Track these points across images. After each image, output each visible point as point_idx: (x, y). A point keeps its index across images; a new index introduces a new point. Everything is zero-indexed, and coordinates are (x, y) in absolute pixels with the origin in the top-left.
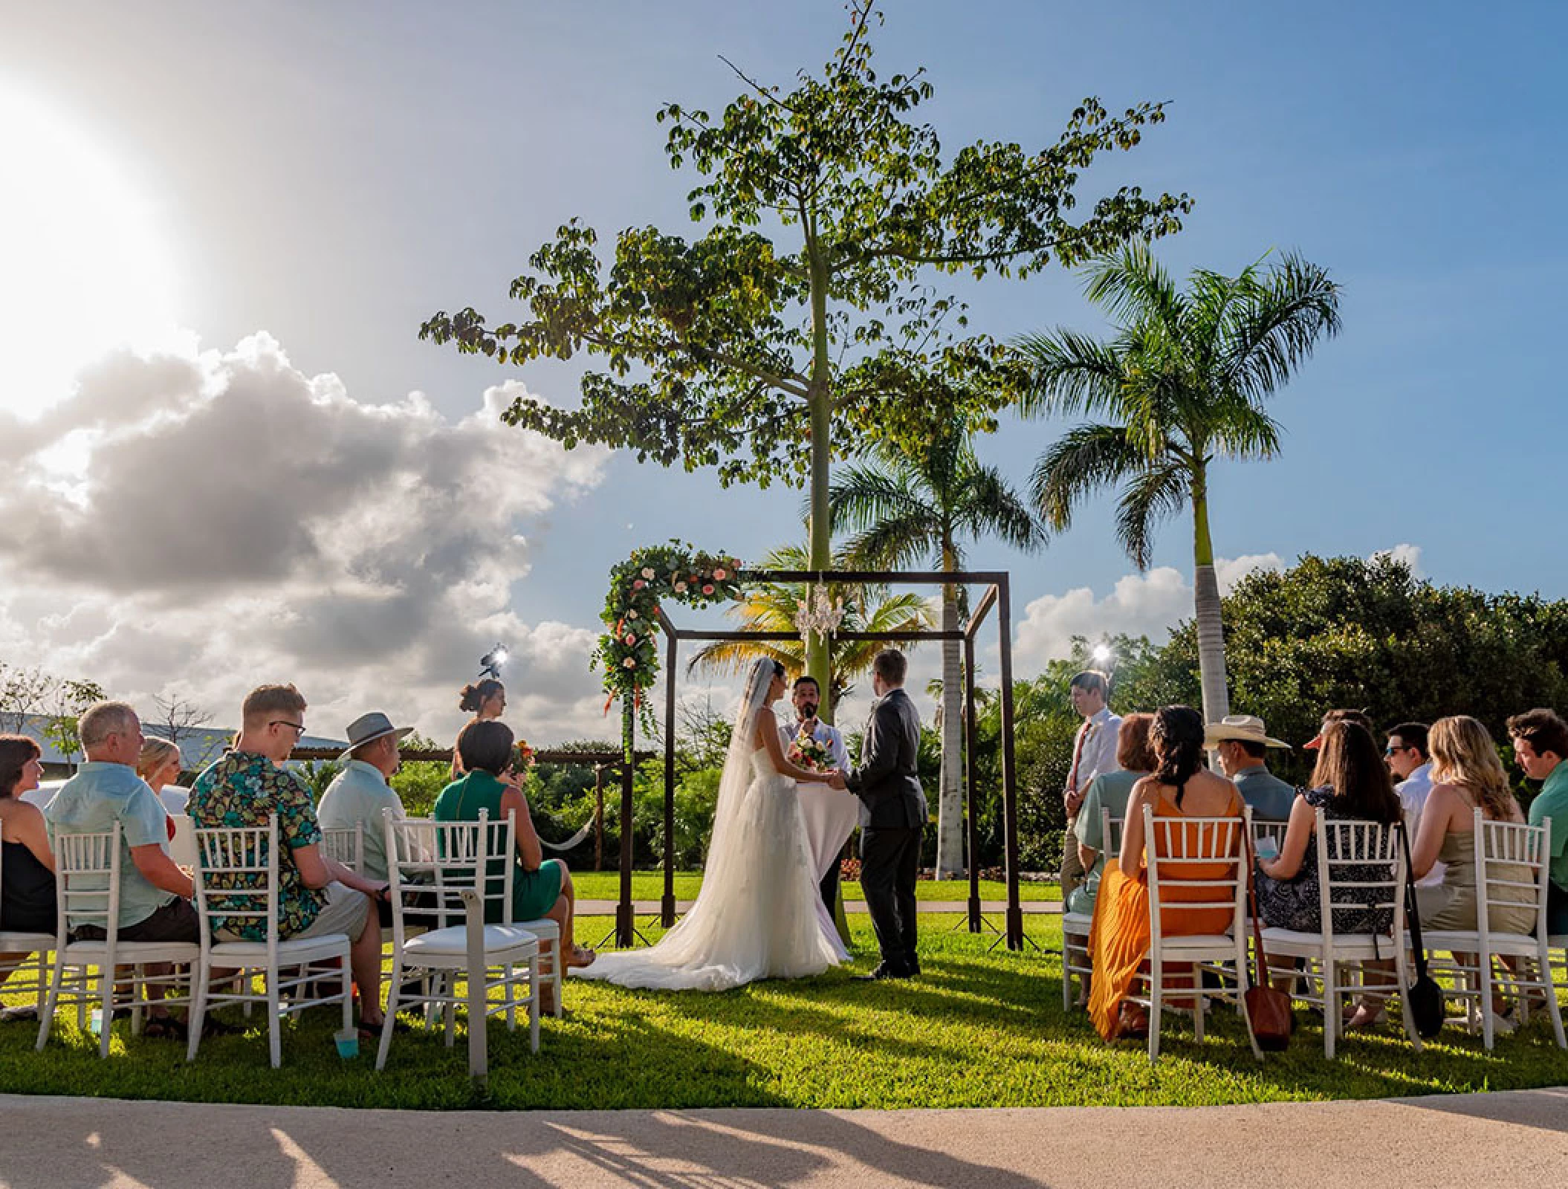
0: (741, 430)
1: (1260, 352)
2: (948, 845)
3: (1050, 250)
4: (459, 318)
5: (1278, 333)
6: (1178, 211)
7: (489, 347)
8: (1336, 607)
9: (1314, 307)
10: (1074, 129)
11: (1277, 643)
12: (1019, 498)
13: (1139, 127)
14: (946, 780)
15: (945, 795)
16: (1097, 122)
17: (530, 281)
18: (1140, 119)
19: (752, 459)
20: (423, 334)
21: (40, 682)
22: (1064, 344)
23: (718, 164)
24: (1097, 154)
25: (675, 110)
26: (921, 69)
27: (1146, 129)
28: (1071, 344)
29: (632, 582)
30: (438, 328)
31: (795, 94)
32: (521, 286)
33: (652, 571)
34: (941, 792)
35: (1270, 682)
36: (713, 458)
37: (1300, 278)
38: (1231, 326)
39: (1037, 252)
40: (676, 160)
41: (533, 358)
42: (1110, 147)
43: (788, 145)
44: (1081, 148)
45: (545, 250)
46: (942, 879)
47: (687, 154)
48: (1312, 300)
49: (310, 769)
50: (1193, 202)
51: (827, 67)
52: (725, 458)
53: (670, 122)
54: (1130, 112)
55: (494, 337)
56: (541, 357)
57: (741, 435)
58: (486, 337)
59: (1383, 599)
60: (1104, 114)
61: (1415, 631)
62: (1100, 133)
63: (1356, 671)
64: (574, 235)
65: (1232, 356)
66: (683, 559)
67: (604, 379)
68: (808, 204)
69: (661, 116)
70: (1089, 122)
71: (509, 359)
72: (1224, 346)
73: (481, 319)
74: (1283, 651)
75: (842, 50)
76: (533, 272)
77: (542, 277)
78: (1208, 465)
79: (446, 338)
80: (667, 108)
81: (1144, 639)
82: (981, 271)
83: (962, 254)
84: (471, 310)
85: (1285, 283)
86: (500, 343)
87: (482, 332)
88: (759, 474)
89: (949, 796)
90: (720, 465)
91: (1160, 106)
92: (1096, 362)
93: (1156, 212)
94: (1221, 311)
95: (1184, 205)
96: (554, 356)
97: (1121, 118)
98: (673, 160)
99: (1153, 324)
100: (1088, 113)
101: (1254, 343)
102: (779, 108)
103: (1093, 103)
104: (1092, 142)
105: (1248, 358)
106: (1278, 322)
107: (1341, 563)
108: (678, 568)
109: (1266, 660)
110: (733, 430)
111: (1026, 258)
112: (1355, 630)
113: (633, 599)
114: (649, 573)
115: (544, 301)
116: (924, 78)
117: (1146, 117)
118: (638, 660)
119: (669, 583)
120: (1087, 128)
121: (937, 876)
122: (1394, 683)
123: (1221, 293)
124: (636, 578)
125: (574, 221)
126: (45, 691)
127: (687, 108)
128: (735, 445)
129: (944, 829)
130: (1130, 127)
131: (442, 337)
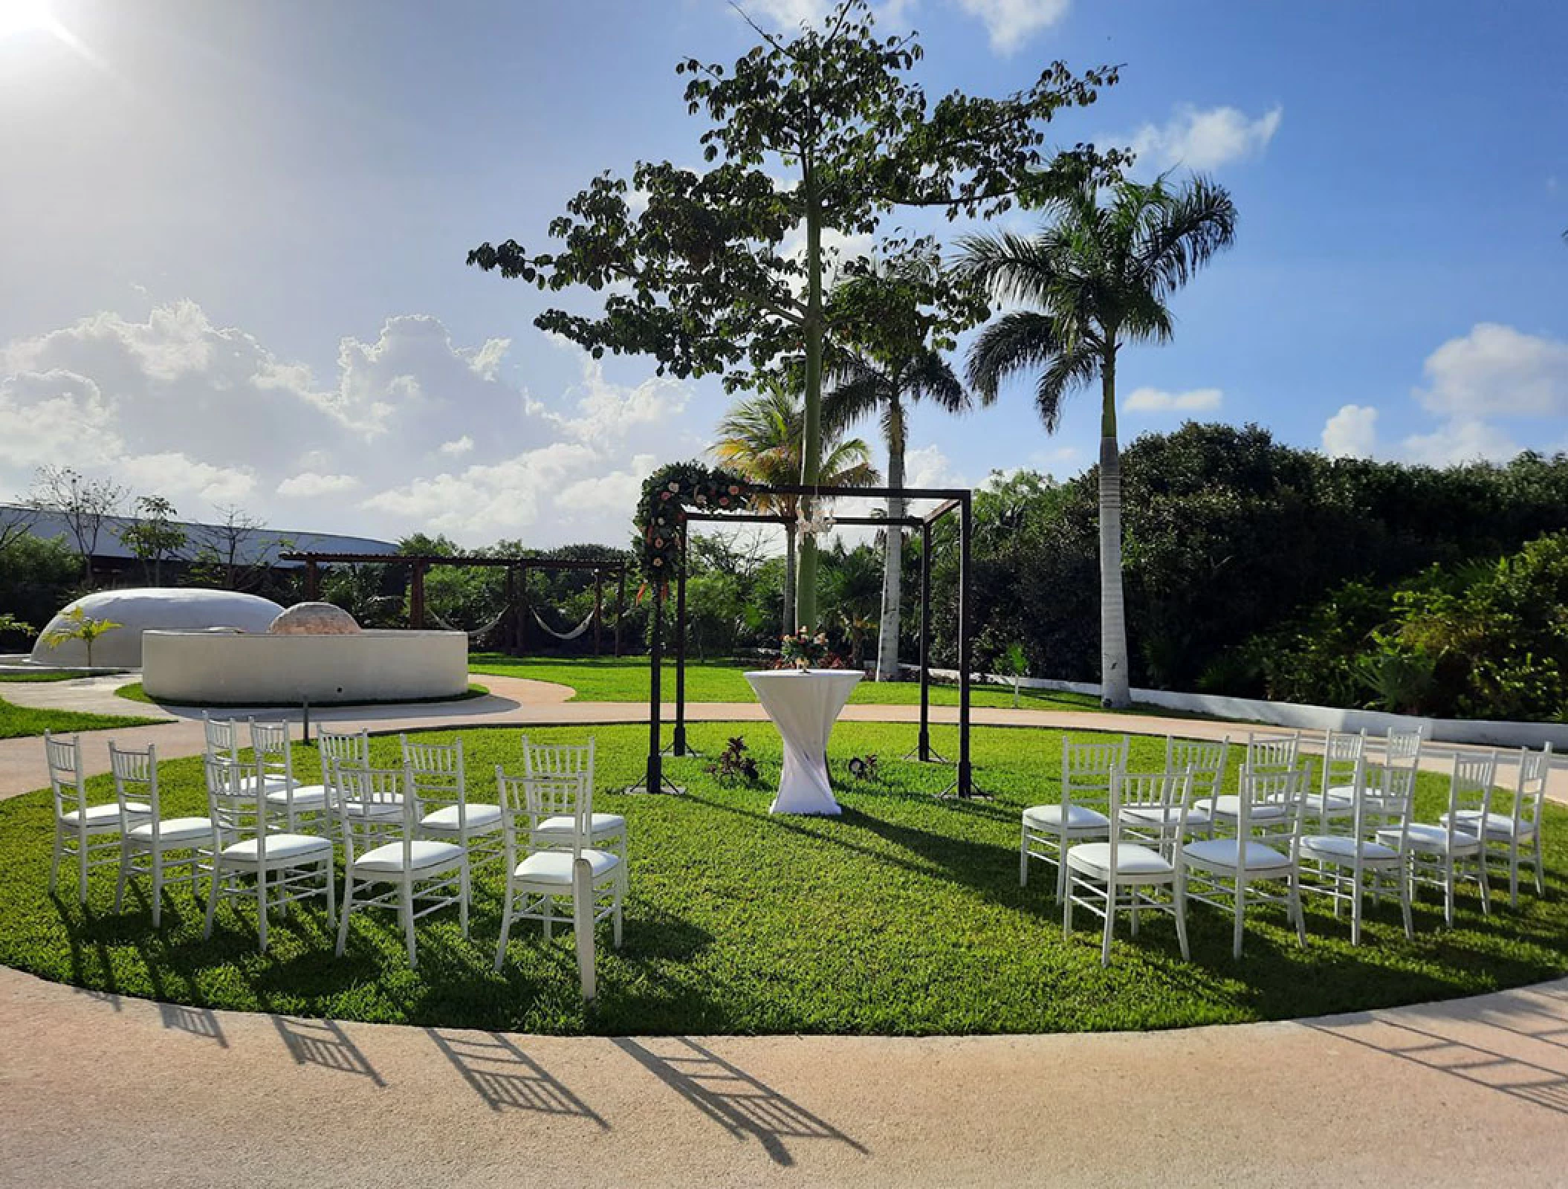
0: (744, 345)
1: (1168, 256)
2: (886, 652)
3: (1011, 196)
4: (501, 248)
5: (1184, 240)
6: (1123, 165)
7: (529, 275)
8: (1211, 470)
9: (1216, 220)
10: (1041, 88)
11: (1161, 499)
12: (954, 371)
13: (1096, 88)
14: (887, 599)
15: (885, 613)
16: (1062, 83)
17: (568, 222)
18: (1099, 81)
19: (752, 370)
20: (470, 261)
21: (112, 490)
22: (1003, 242)
23: (730, 111)
24: (1057, 111)
25: (693, 65)
26: (914, 33)
27: (1102, 91)
28: (1009, 241)
29: (660, 493)
30: (485, 257)
31: (797, 43)
32: (560, 226)
33: (677, 486)
34: (883, 611)
35: (1154, 532)
36: (719, 369)
37: (1207, 196)
38: (1146, 233)
39: (1001, 197)
40: (694, 106)
41: (568, 284)
42: (1069, 103)
43: (793, 99)
44: (1046, 105)
45: (581, 197)
46: (881, 680)
47: (703, 101)
48: (1215, 214)
49: (353, 568)
50: (1134, 156)
51: (827, 19)
52: (729, 368)
53: (689, 76)
54: (1089, 73)
55: (533, 266)
56: (574, 284)
57: (743, 350)
58: (527, 266)
59: (1249, 462)
60: (1068, 77)
61: (1273, 491)
62: (1063, 91)
63: (1224, 525)
64: (607, 186)
65: (1145, 259)
66: (703, 473)
67: (627, 300)
68: (807, 151)
69: (680, 69)
70: (1055, 81)
71: (547, 286)
72: (1138, 250)
73: (522, 250)
74: (1165, 505)
75: (841, 6)
76: (571, 215)
77: (578, 220)
78: (1118, 351)
79: (492, 266)
80: (686, 63)
81: (1050, 477)
82: (952, 214)
83: (938, 197)
84: (513, 242)
85: (1195, 199)
86: (539, 270)
87: (523, 261)
88: (757, 382)
89: (890, 613)
90: (725, 374)
91: (1116, 69)
92: (1030, 258)
93: (1103, 165)
94: (1136, 215)
95: (1127, 160)
96: (585, 284)
97: (1082, 78)
98: (691, 106)
99: (1079, 228)
100: (1054, 76)
101: (1164, 248)
102: (783, 54)
103: (1060, 66)
104: (1055, 100)
105: (1159, 261)
106: (1186, 231)
107: (1216, 430)
108: (698, 483)
109: (1151, 513)
110: (737, 344)
111: (992, 202)
112: (1225, 490)
113: (660, 508)
114: (674, 487)
115: (578, 239)
116: (915, 40)
117: (1104, 78)
118: (664, 559)
119: (691, 496)
120: (1052, 87)
121: (877, 678)
122: (1254, 535)
123: (1137, 199)
124: (663, 491)
125: (607, 172)
126: (117, 498)
127: (705, 62)
128: (739, 357)
129: (884, 640)
130: (1089, 87)
131: (487, 265)
